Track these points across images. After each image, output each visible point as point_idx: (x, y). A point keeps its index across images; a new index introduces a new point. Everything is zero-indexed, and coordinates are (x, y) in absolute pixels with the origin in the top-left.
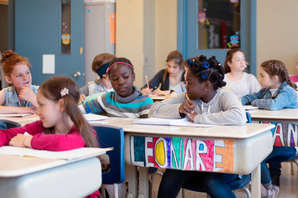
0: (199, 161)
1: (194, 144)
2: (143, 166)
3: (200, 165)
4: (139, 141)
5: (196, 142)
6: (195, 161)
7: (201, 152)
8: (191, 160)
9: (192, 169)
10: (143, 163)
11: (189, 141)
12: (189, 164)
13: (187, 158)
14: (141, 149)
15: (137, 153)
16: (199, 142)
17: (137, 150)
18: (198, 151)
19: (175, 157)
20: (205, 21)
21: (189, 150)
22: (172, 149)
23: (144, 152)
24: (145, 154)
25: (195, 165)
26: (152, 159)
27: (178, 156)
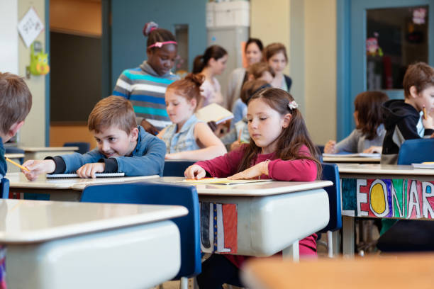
0: (426, 206)
1: (419, 186)
2: (354, 215)
3: (429, 212)
4: (349, 185)
5: (421, 184)
6: (421, 207)
7: (429, 195)
8: (417, 205)
9: (418, 217)
10: (353, 211)
11: (414, 183)
12: (414, 211)
13: (411, 204)
14: (352, 194)
15: (346, 199)
16: (425, 184)
17: (346, 197)
18: (425, 195)
19: (397, 203)
20: (377, 51)
21: (414, 193)
22: (393, 192)
23: (356, 198)
24: (356, 201)
25: (422, 211)
26: (366, 207)
27: (401, 201)
